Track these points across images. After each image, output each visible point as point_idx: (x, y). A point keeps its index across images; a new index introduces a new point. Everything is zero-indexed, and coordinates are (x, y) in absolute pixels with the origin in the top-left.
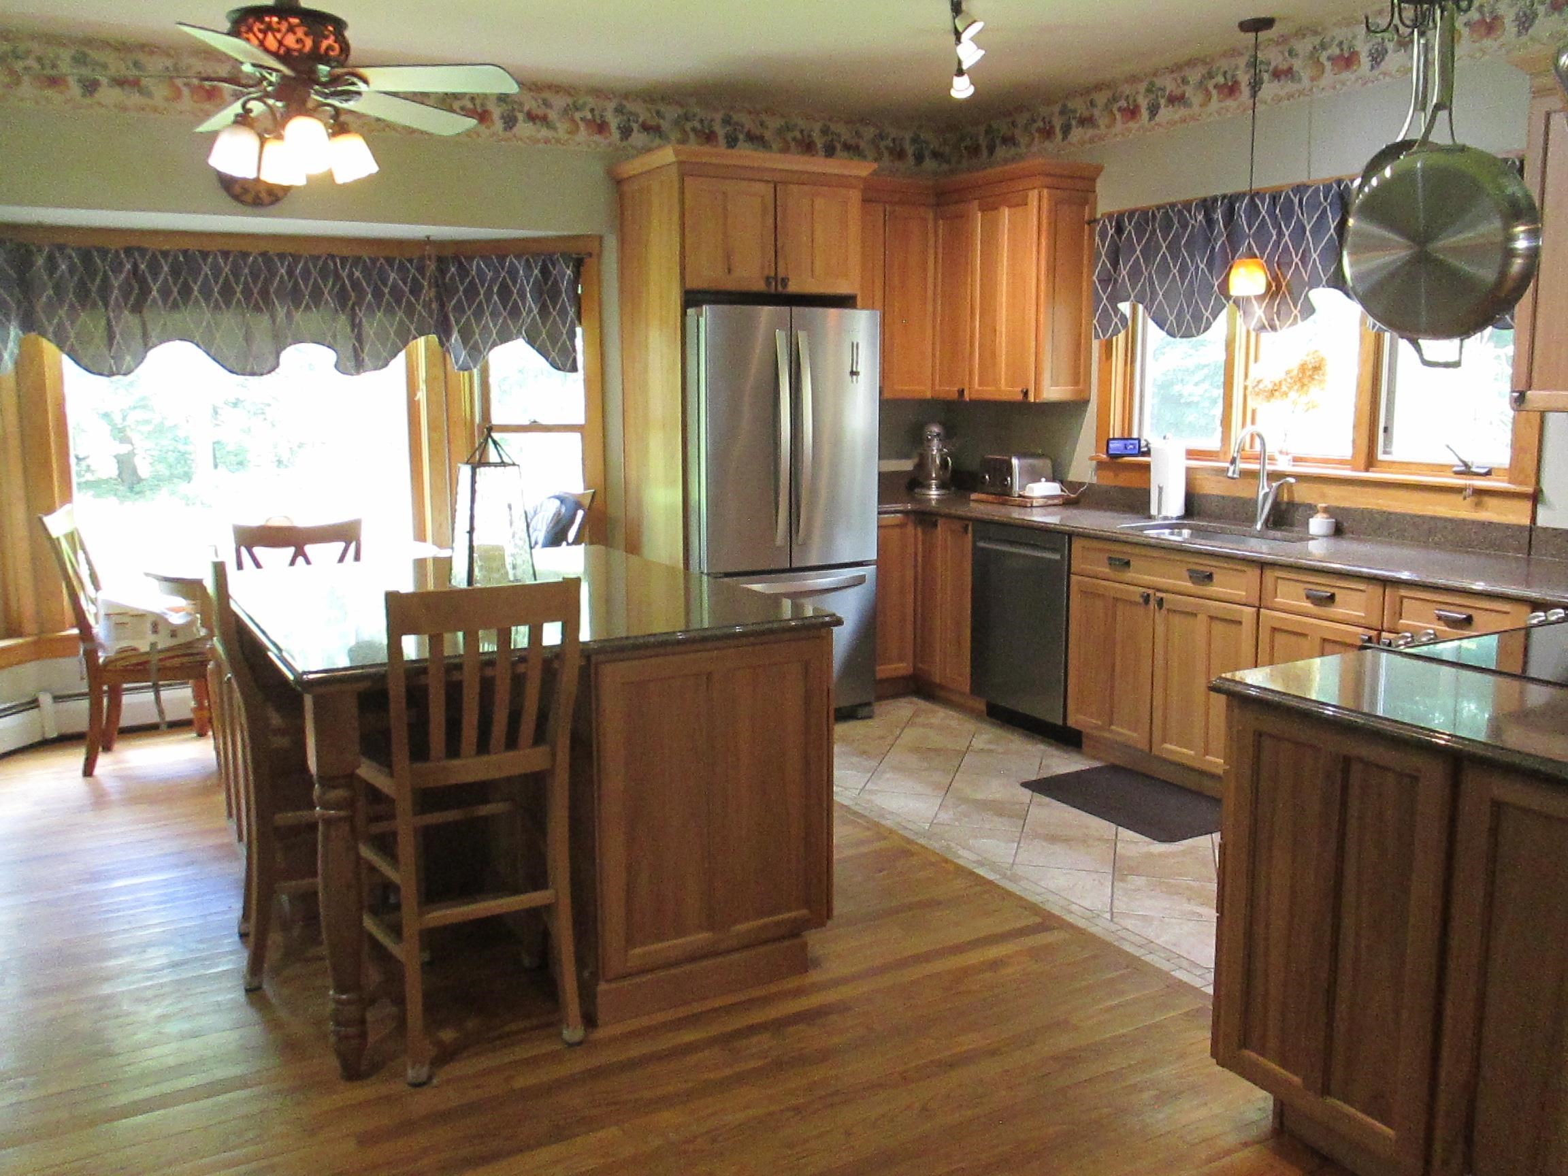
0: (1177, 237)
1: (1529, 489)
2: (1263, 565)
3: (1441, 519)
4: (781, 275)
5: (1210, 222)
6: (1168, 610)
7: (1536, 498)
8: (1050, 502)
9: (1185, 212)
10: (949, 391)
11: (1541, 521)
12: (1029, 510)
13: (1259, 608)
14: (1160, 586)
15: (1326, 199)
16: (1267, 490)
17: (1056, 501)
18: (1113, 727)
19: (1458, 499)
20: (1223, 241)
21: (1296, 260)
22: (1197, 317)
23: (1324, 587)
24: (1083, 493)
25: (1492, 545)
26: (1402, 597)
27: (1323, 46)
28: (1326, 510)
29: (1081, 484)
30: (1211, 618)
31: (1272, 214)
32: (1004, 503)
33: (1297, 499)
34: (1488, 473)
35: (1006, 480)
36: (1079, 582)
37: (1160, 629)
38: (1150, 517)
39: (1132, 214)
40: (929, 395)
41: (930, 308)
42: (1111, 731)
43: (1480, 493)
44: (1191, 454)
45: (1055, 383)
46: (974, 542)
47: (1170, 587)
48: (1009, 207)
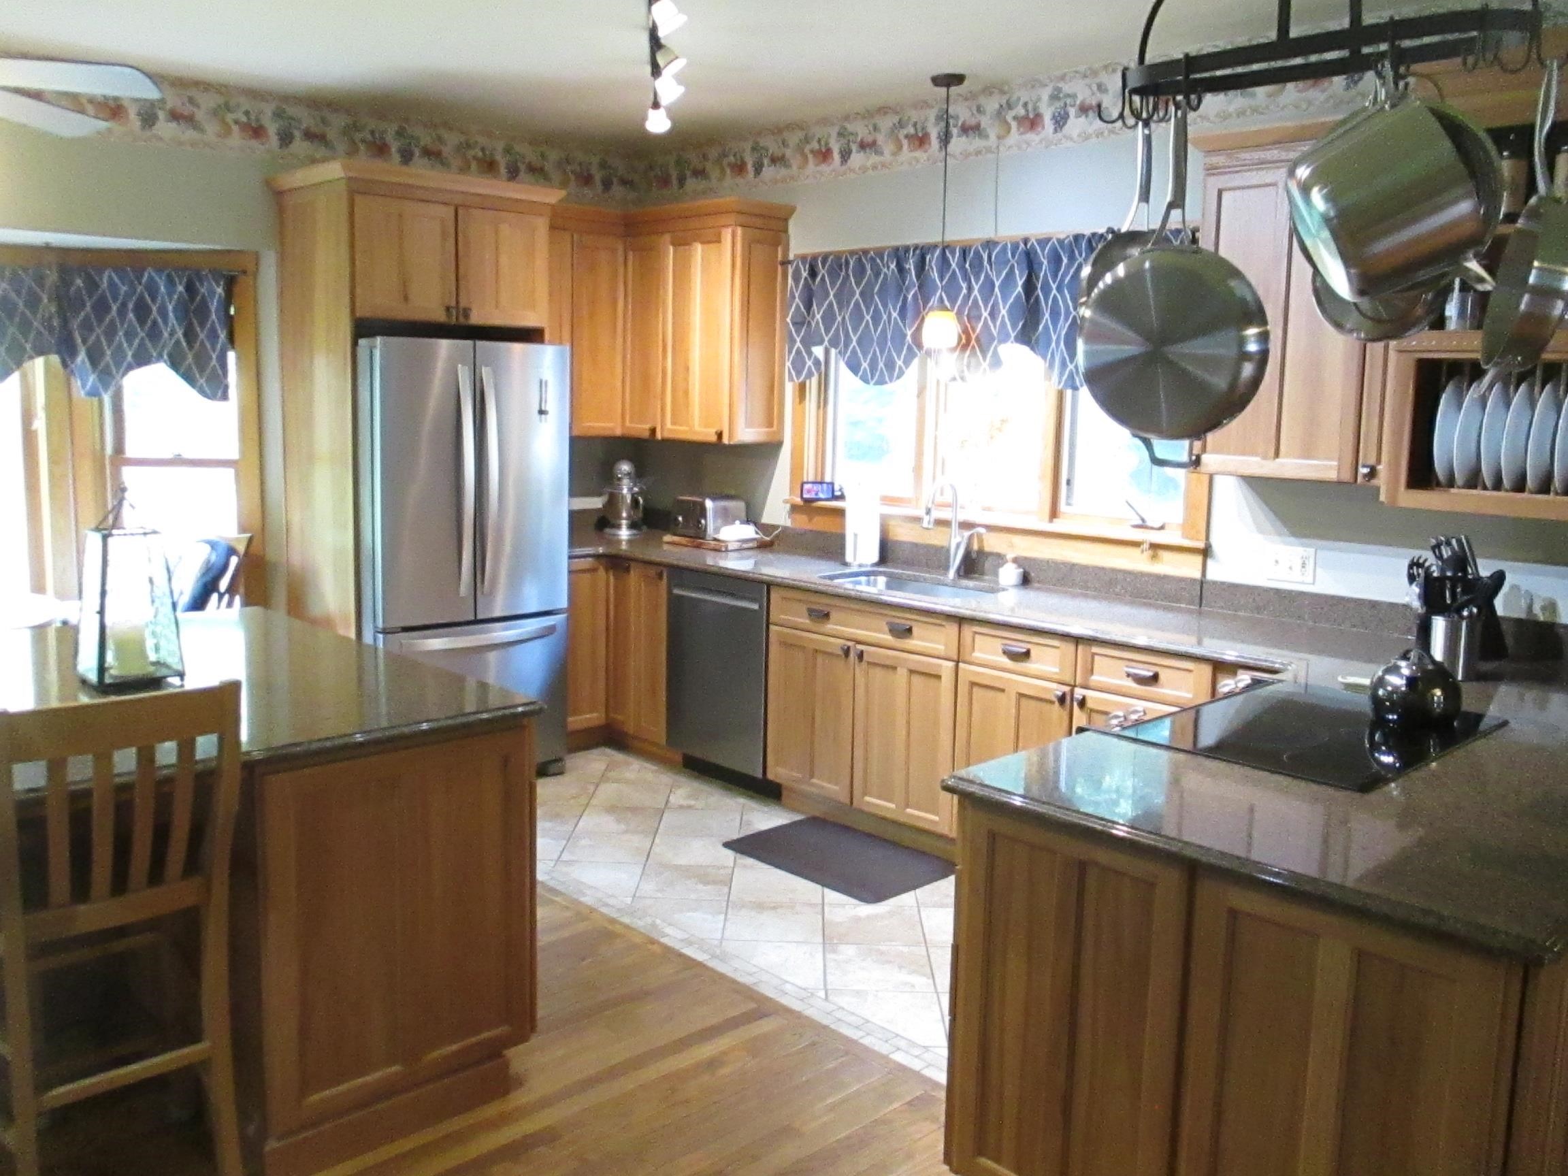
0: (870, 285)
1: (1201, 545)
2: (961, 620)
3: (1120, 571)
4: (463, 304)
5: (901, 269)
6: (869, 663)
7: (1206, 552)
8: (745, 546)
9: (878, 261)
10: (640, 429)
11: (1211, 576)
12: (724, 554)
13: (958, 662)
14: (860, 638)
15: (1013, 256)
16: (958, 539)
17: (751, 545)
18: (814, 781)
19: (1135, 552)
20: (916, 292)
21: (985, 314)
22: (890, 365)
23: (1019, 642)
24: (777, 536)
25: (1167, 597)
26: (1094, 655)
27: (1010, 106)
28: (1015, 560)
29: (775, 527)
30: (912, 672)
31: (962, 267)
32: (698, 546)
33: (987, 549)
34: (1162, 528)
35: (700, 522)
36: (779, 633)
37: (860, 681)
38: (845, 564)
39: (825, 258)
40: (618, 432)
41: (620, 340)
42: (813, 785)
43: (1155, 547)
44: (888, 500)
45: (749, 424)
46: (670, 592)
47: (869, 640)
48: (703, 243)
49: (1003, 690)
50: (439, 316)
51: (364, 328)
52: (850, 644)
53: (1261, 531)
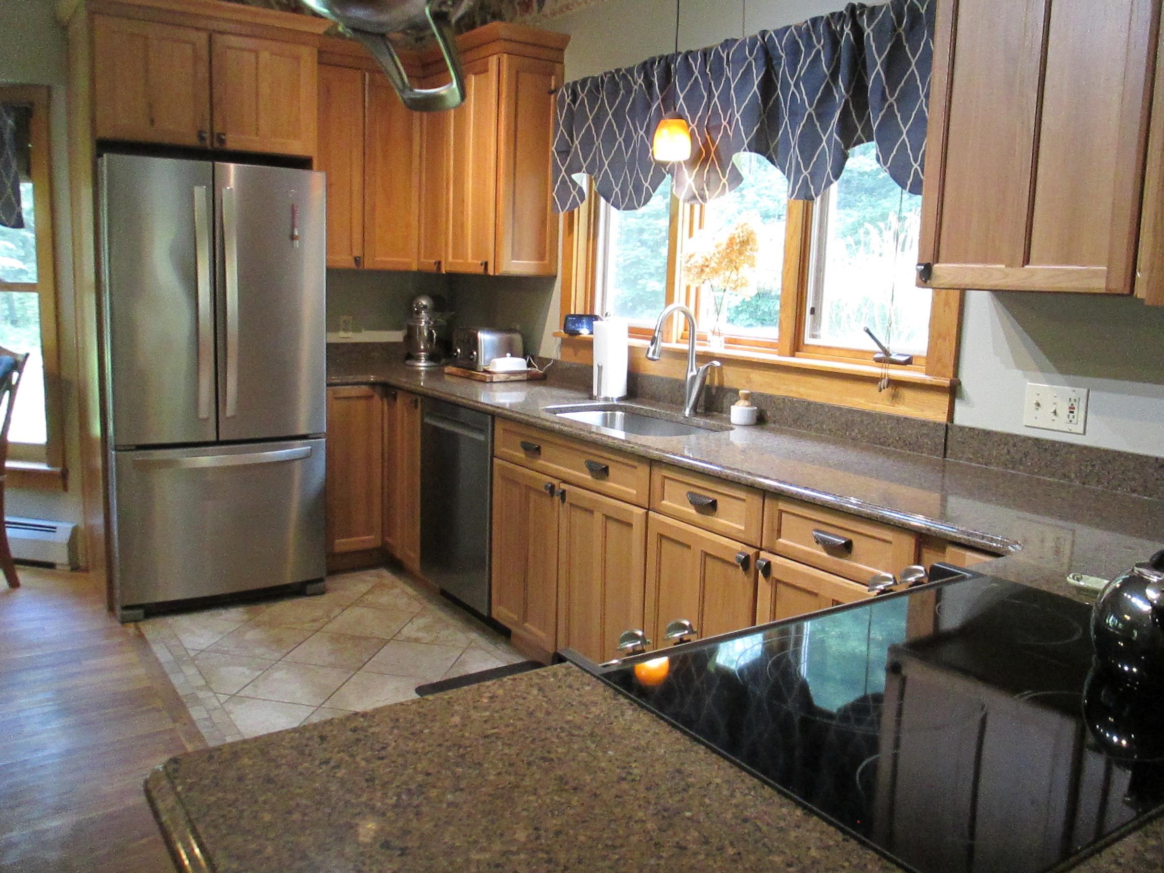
0: (623, 104)
1: (946, 382)
2: (653, 463)
3: (857, 411)
4: (218, 129)
5: (649, 85)
6: (571, 505)
7: (954, 391)
8: (513, 378)
9: (629, 77)
10: (428, 264)
11: (958, 420)
12: (488, 385)
13: (648, 510)
14: (566, 477)
15: (751, 53)
16: (695, 373)
17: (519, 377)
18: (527, 625)
19: (872, 389)
20: (659, 104)
21: (724, 123)
22: (638, 188)
23: (709, 491)
24: (549, 368)
25: (907, 444)
26: (781, 512)
28: (747, 397)
29: (549, 360)
31: (703, 74)
32: (470, 378)
33: (727, 384)
34: (909, 362)
35: (472, 354)
36: (503, 468)
37: (564, 524)
38: (591, 397)
39: (584, 82)
40: (414, 267)
41: (415, 180)
42: (526, 630)
43: (896, 384)
44: (634, 332)
45: (516, 256)
46: (422, 420)
47: (572, 479)
48: (476, 74)
49: (689, 547)
50: (192, 140)
51: (104, 146)
52: (555, 482)
53: (1019, 365)
